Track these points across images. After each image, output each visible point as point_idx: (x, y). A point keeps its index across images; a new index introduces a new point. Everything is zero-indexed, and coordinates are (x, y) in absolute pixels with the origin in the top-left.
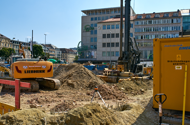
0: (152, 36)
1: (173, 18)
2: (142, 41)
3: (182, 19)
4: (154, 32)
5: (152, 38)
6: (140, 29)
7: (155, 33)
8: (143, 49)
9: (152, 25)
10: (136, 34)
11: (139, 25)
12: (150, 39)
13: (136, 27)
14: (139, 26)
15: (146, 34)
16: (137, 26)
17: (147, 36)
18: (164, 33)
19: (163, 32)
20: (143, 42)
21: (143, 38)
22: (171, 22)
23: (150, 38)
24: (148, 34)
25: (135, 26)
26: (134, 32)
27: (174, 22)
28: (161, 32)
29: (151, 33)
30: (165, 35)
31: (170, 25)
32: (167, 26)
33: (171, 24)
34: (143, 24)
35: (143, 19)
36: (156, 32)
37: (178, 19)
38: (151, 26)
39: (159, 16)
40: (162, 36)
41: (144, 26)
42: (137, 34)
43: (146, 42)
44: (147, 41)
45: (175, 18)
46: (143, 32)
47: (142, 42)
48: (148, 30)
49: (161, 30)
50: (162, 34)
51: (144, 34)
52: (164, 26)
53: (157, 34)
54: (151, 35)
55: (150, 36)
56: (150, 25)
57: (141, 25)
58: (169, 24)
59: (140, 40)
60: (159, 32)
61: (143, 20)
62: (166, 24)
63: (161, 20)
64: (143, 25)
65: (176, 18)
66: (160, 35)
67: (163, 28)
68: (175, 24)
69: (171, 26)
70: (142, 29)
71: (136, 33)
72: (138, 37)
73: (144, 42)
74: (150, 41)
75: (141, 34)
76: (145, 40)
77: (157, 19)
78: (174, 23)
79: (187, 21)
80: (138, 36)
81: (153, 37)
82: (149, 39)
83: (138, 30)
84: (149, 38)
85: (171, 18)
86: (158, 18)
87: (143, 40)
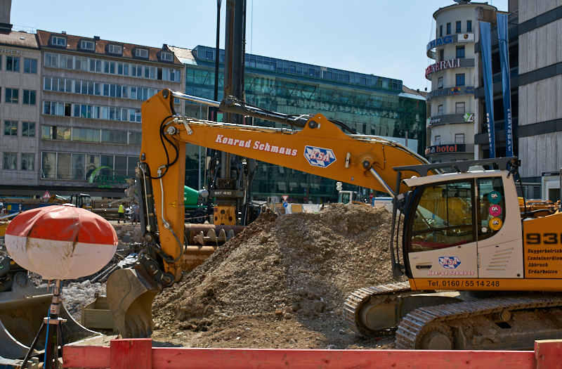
0: (102, 108)
1: (162, 66)
2: (69, 122)
3: (184, 72)
4: (107, 99)
5: (101, 118)
6: (62, 83)
7: (109, 103)
8: (72, 150)
9: (101, 74)
10: (47, 98)
11: (61, 70)
12: (93, 120)
13: (49, 73)
14: (57, 70)
15: (81, 101)
16: (52, 69)
17: (84, 106)
18: (137, 107)
19: (132, 101)
20: (71, 124)
21: (73, 114)
22: (156, 77)
23: (94, 116)
24: (88, 101)
25: (44, 69)
26: (42, 87)
27: (164, 78)
28: (128, 100)
29: (99, 102)
30: (138, 111)
31: (154, 85)
32: (144, 84)
33: (156, 81)
34: (74, 67)
35: (71, 52)
36: (113, 100)
37: (174, 71)
38: (98, 79)
39: (120, 52)
40: (129, 113)
41: (74, 75)
42: (52, 98)
43: (81, 125)
44: (86, 126)
45: (165, 66)
46: (73, 95)
47: (67, 124)
48: (88, 91)
49: (129, 97)
50: (130, 108)
51: (75, 101)
52: (136, 84)
53: (116, 105)
54: (99, 108)
55: (94, 110)
56: (94, 74)
57: (66, 71)
58: (150, 81)
59: (61, 118)
60: (122, 100)
61: (74, 54)
62: (143, 80)
63: (128, 66)
64: (71, 72)
65: (169, 67)
66: (125, 111)
67: (133, 90)
68: (167, 83)
69: (156, 88)
70: (69, 84)
71: (49, 93)
72: (54, 108)
73: (75, 125)
74: (94, 126)
75: (63, 99)
76: (76, 120)
77: (117, 60)
78: (165, 82)
79: (192, 81)
80: (54, 103)
81: (105, 114)
82: (89, 119)
83: (55, 83)
84: (89, 114)
85: (157, 65)
86: (118, 57)
87: (71, 120)
